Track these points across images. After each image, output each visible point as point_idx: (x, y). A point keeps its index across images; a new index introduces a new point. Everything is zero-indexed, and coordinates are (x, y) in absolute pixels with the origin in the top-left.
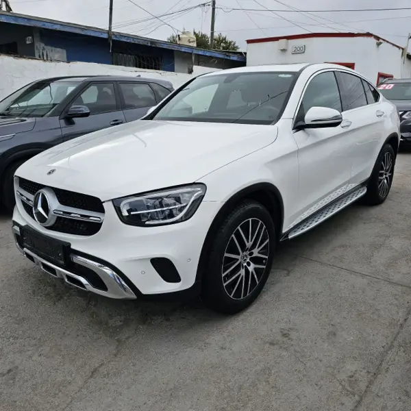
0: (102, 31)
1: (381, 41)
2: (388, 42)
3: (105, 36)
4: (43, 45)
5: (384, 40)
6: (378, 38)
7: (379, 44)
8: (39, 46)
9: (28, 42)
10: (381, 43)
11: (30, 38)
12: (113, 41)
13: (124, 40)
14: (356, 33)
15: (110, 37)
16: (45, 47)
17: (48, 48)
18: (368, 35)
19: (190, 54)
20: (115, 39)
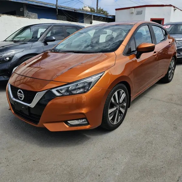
0: (53, 5)
1: (176, 8)
2: (178, 9)
3: (55, 7)
4: (27, 11)
5: (177, 8)
6: (174, 7)
7: (175, 10)
8: (26, 12)
9: (21, 10)
10: (176, 9)
11: (22, 8)
12: (58, 9)
13: (63, 9)
14: (165, 5)
15: (57, 8)
16: (29, 13)
17: (30, 13)
18: (171, 5)
19: (91, 15)
20: (59, 8)
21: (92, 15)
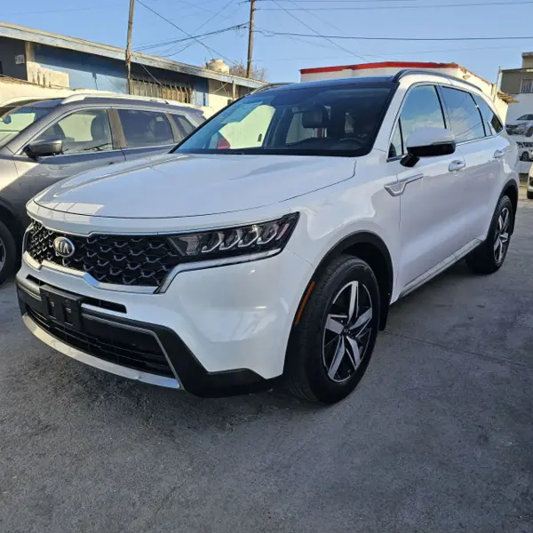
0: (117, 50)
1: (468, 74)
2: (475, 76)
3: (121, 57)
4: (38, 66)
5: (471, 73)
6: (465, 70)
7: (465, 78)
8: (33, 67)
9: (17, 63)
10: (468, 77)
11: (21, 56)
12: (132, 64)
13: (146, 63)
14: (438, 63)
15: (127, 60)
16: (42, 69)
17: (45, 71)
18: (454, 66)
19: (230, 85)
20: (134, 61)
21: (232, 84)
